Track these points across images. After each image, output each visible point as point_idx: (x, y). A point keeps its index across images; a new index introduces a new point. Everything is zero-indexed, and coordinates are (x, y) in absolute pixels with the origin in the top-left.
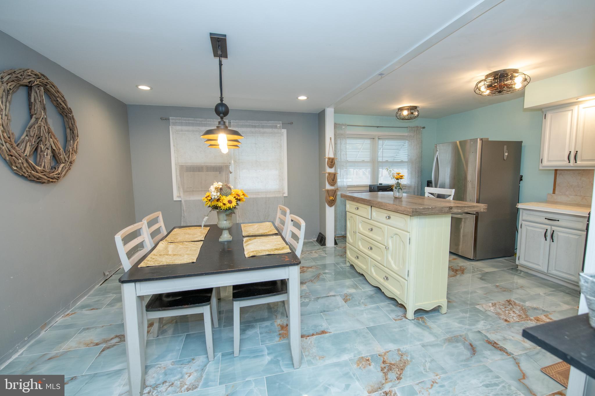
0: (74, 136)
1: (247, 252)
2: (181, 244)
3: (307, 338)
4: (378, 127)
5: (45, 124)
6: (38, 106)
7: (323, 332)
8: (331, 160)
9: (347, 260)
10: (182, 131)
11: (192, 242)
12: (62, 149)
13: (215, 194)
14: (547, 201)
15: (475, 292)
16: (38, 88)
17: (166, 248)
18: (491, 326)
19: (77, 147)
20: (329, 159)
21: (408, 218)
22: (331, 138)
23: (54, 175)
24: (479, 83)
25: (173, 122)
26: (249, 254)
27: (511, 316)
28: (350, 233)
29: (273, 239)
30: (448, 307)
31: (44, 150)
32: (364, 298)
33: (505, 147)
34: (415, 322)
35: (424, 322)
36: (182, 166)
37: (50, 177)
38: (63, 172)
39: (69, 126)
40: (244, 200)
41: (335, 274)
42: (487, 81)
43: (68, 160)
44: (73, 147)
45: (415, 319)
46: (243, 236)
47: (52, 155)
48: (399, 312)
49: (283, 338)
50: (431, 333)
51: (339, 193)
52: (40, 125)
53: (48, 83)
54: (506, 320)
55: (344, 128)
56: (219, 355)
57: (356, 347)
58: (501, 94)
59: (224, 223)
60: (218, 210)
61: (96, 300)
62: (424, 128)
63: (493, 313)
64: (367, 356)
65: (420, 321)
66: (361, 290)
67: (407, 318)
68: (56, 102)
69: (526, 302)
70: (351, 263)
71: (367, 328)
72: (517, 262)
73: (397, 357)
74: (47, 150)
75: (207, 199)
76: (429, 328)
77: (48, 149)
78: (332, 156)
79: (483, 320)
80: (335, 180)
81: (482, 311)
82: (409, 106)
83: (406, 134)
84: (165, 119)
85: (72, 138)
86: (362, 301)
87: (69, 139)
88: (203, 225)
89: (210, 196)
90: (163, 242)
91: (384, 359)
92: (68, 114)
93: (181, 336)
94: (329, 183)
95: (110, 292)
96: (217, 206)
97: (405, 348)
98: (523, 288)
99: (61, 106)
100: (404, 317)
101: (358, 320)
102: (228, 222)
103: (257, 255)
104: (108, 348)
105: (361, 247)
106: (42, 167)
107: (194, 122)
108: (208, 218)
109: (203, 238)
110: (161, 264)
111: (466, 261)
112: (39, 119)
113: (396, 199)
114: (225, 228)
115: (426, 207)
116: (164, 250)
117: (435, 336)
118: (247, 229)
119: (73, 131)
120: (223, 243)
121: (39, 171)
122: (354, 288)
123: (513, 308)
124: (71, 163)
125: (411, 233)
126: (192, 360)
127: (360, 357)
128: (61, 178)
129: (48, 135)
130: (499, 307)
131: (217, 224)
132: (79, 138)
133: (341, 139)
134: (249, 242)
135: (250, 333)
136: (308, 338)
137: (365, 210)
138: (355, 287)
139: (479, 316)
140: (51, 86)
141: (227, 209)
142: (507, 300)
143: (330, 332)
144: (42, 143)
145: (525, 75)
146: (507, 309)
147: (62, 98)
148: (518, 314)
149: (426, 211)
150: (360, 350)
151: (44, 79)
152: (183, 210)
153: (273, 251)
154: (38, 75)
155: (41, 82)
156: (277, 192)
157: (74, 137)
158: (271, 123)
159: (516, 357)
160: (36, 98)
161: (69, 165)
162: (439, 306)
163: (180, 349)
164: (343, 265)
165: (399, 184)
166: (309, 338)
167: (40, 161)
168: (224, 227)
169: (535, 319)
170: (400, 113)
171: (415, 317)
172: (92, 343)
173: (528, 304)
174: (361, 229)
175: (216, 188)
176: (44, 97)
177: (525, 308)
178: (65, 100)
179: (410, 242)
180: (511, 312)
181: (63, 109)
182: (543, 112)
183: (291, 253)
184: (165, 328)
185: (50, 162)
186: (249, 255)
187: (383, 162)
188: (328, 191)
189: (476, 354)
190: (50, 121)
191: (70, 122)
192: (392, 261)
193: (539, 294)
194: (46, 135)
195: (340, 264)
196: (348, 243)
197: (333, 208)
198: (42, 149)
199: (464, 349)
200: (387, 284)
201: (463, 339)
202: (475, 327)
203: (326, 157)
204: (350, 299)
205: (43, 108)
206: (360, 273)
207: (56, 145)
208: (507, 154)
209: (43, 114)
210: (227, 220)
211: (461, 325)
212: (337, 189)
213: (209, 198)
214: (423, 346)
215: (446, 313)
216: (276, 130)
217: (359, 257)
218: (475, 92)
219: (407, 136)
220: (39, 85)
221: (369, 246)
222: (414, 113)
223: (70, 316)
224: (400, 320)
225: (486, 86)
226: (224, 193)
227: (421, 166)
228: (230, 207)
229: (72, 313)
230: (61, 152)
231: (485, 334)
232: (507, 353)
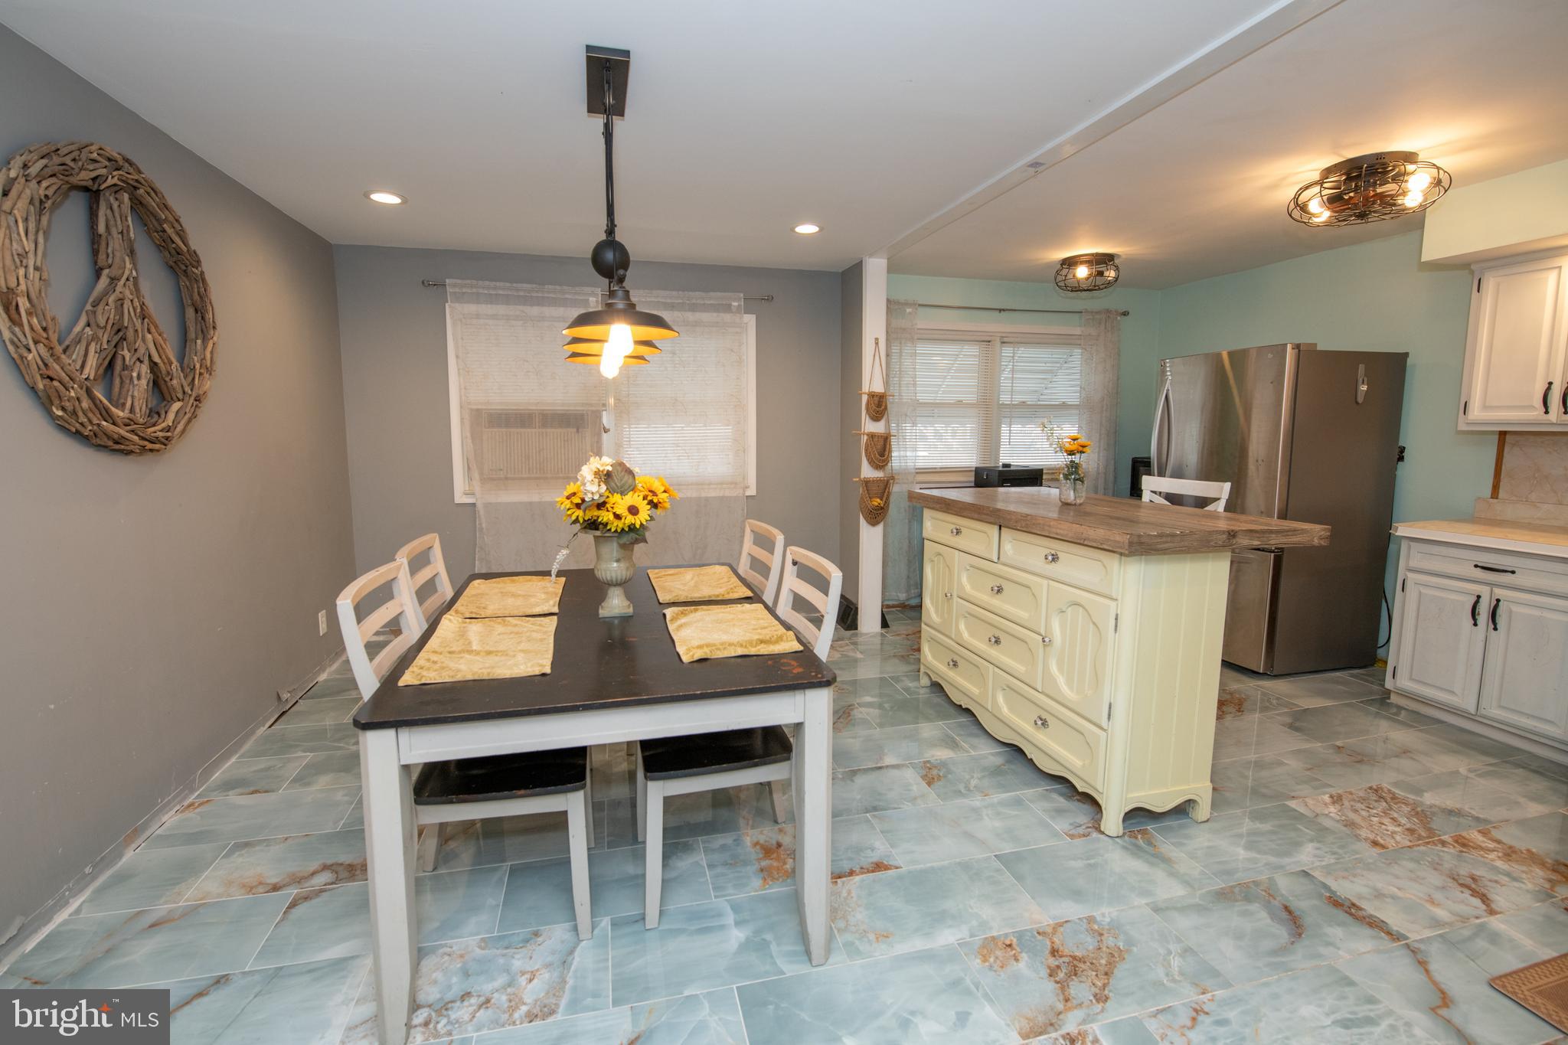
0: (204, 327)
1: (685, 648)
2: (499, 623)
3: (836, 882)
4: (1000, 310)
5: (135, 293)
6: (116, 243)
7: (879, 867)
8: (876, 399)
9: (922, 669)
10: (478, 316)
11: (527, 619)
12: (175, 364)
13: (594, 488)
14: (1472, 519)
15: (1281, 764)
16: (117, 196)
17: (462, 634)
18: (1338, 859)
19: (211, 361)
20: (872, 395)
21: (1113, 562)
22: (877, 339)
23: (155, 432)
24: (1304, 190)
25: (455, 292)
26: (691, 653)
27: (1388, 831)
28: (932, 599)
29: (743, 612)
30: (1214, 805)
31: (132, 363)
32: (979, 775)
33: (1362, 368)
34: (1125, 844)
35: (1150, 843)
36: (478, 410)
37: (147, 437)
38: (179, 423)
39: (192, 300)
40: (667, 505)
41: (892, 708)
42: (1325, 185)
43: (190, 392)
44: (202, 357)
45: (1124, 834)
46: (660, 604)
47: (152, 378)
48: (1081, 815)
49: (772, 881)
50: (1173, 874)
51: (895, 489)
52: (121, 296)
53: (141, 184)
54: (1375, 843)
55: (910, 313)
56: (605, 922)
57: (972, 908)
58: (1364, 221)
59: (612, 568)
60: (598, 533)
61: (262, 766)
62: (1125, 314)
63: (1338, 821)
64: (1006, 935)
65: (1141, 842)
66: (968, 752)
67: (1103, 833)
68: (161, 233)
69: (1426, 794)
70: (934, 680)
71: (995, 856)
72: (1389, 684)
73: (1089, 939)
74: (138, 363)
75: (571, 502)
76: (1166, 860)
77: (141, 362)
78: (878, 388)
79: (1312, 841)
80: (887, 453)
81: (1307, 817)
82: (1092, 255)
83: (1078, 331)
84: (435, 285)
85: (200, 332)
86: (974, 782)
87: (192, 335)
88: (554, 572)
89: (578, 494)
90: (451, 617)
91: (1053, 943)
92: (190, 267)
93: (495, 869)
94: (871, 462)
95: (297, 746)
96: (599, 520)
97: (1107, 914)
98: (1408, 754)
99: (174, 246)
100: (1094, 830)
101: (969, 836)
102: (623, 565)
103: (712, 657)
104: (306, 898)
105: (966, 635)
106: (127, 411)
107: (510, 293)
108: (568, 552)
109: (554, 606)
110: (459, 677)
111: (1244, 678)
112: (119, 280)
113: (1069, 507)
114: (617, 581)
115: (1168, 531)
116: (458, 638)
117: (1187, 883)
118: (671, 584)
119: (202, 313)
120: (608, 623)
121: (119, 421)
122: (947, 747)
123: (1391, 809)
124: (198, 399)
125: (1120, 601)
126: (533, 936)
127: (986, 938)
128: (173, 442)
129: (142, 323)
130: (1352, 806)
131: (593, 570)
132: (217, 334)
133: (901, 343)
134: (683, 620)
135: (683, 863)
136: (839, 881)
137: (979, 537)
138: (953, 745)
139: (1301, 830)
140: (149, 190)
141: (623, 529)
142: (1371, 788)
143: (898, 866)
144: (127, 346)
145: (1438, 168)
146: (1375, 811)
147: (176, 225)
148: (1405, 827)
149: (1167, 542)
150: (985, 917)
151: (131, 170)
152: (481, 529)
153: (752, 646)
154: (116, 161)
155: (124, 178)
156: (727, 484)
157: (205, 330)
158: (715, 297)
159: (1416, 945)
160: (112, 222)
161: (192, 405)
162: (1189, 801)
163: (498, 905)
164: (910, 685)
165: (1076, 468)
166: (843, 883)
167: (120, 393)
168: (614, 580)
169: (1456, 842)
170: (1064, 272)
171: (1124, 828)
172: (261, 883)
173: (1429, 799)
174: (968, 587)
175: (597, 473)
176: (129, 219)
177: (1422, 811)
178: (183, 230)
179: (1116, 626)
180: (1386, 821)
181: (178, 254)
182: (1472, 273)
183: (801, 651)
184: (452, 847)
185: (146, 397)
186: (693, 656)
187: (1013, 405)
188: (867, 483)
189: (1303, 936)
190: (145, 287)
191: (196, 290)
192: (1061, 677)
193: (1457, 772)
194: (137, 324)
195: (902, 681)
196: (926, 624)
197: (879, 529)
198: (127, 362)
199: (1269, 921)
200: (1045, 739)
201: (1264, 893)
202: (1293, 860)
203: (863, 391)
204: (940, 776)
205: (128, 251)
206: (961, 706)
207: (161, 351)
208: (1365, 388)
209: (129, 266)
210: (622, 560)
211: (1254, 855)
212: (893, 478)
213: (577, 500)
214: (1157, 909)
215: (1207, 821)
216: (727, 317)
217: (960, 662)
218: (1290, 216)
219: (1080, 335)
220: (117, 188)
221: (990, 635)
222: (1106, 274)
223: (196, 811)
224: (1084, 836)
225: (1325, 198)
226: (616, 488)
227: (1116, 417)
228: (634, 524)
229: (201, 800)
230: (175, 370)
231: (1322, 879)
232: (1389, 933)
